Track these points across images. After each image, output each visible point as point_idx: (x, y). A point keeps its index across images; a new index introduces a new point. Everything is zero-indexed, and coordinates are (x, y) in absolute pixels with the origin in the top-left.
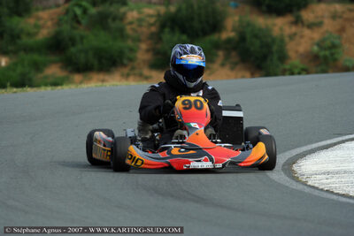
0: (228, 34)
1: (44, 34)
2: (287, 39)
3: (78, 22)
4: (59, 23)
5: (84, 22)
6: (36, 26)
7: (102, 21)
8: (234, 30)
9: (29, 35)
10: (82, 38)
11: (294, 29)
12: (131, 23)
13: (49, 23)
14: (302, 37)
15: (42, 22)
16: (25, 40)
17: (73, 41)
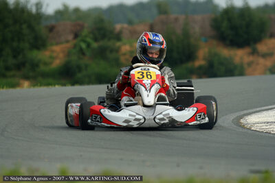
0: (200, 62)
1: (57, 63)
2: (246, 66)
3: (84, 54)
4: (69, 54)
5: (88, 53)
6: (51, 57)
7: (102, 53)
8: (204, 59)
9: (46, 64)
10: (86, 66)
11: (251, 58)
12: (124, 54)
13: (61, 55)
14: (258, 64)
15: (56, 54)
16: (42, 68)
17: (79, 68)
